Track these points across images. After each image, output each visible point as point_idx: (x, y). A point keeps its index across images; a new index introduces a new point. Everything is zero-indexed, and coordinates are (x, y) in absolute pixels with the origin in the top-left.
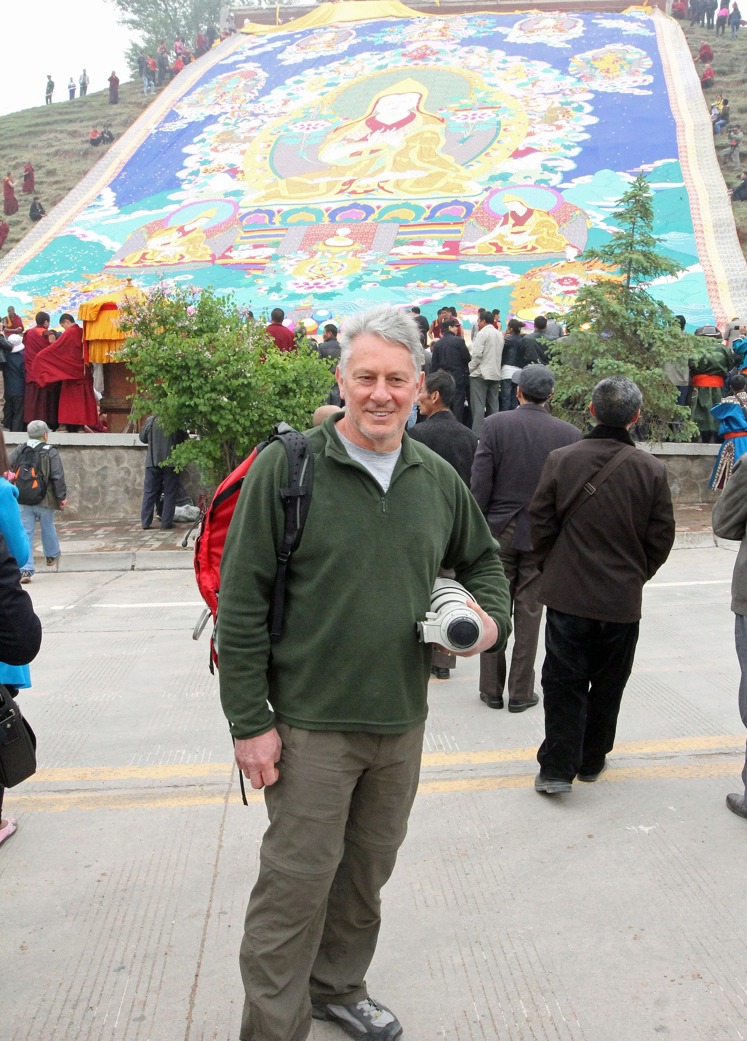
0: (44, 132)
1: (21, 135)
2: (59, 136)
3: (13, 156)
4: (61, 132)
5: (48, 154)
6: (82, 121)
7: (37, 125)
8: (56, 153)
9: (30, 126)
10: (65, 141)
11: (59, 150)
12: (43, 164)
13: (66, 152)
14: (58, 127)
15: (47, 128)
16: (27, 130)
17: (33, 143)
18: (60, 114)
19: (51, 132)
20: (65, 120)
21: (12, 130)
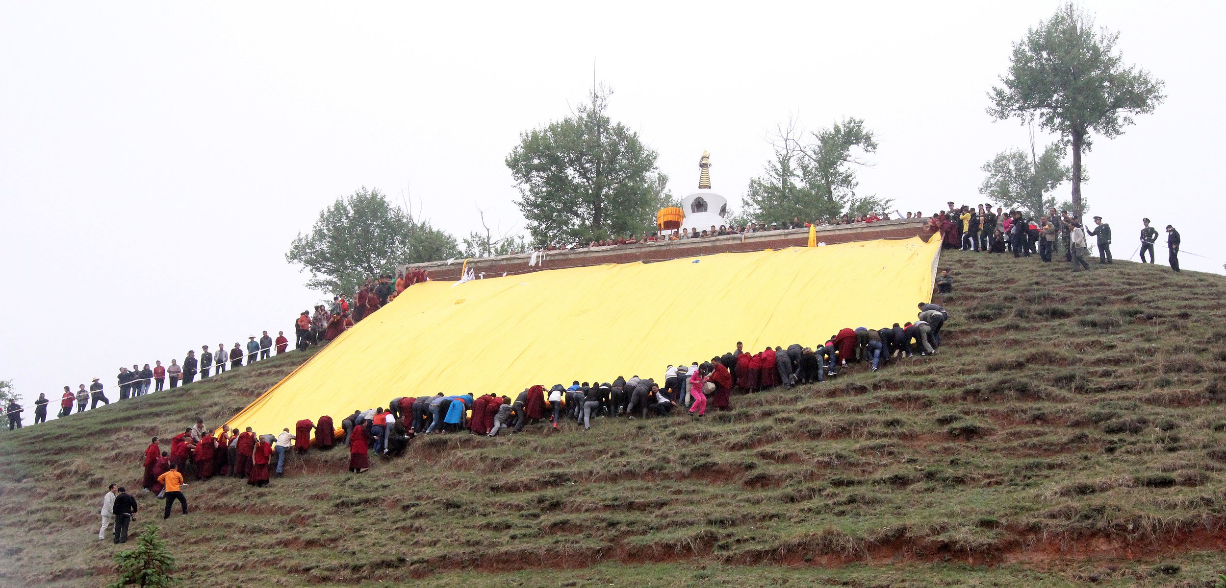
0: (118, 430)
1: (90, 434)
2: (131, 434)
3: (64, 461)
4: (138, 429)
5: (106, 459)
6: (168, 415)
7: (115, 421)
8: (116, 457)
9: (106, 423)
10: (136, 441)
11: (120, 453)
12: (92, 472)
13: (128, 456)
14: (136, 424)
15: (123, 425)
16: (99, 427)
17: (97, 445)
18: (151, 405)
19: (126, 429)
20: (151, 414)
21: (82, 429)
